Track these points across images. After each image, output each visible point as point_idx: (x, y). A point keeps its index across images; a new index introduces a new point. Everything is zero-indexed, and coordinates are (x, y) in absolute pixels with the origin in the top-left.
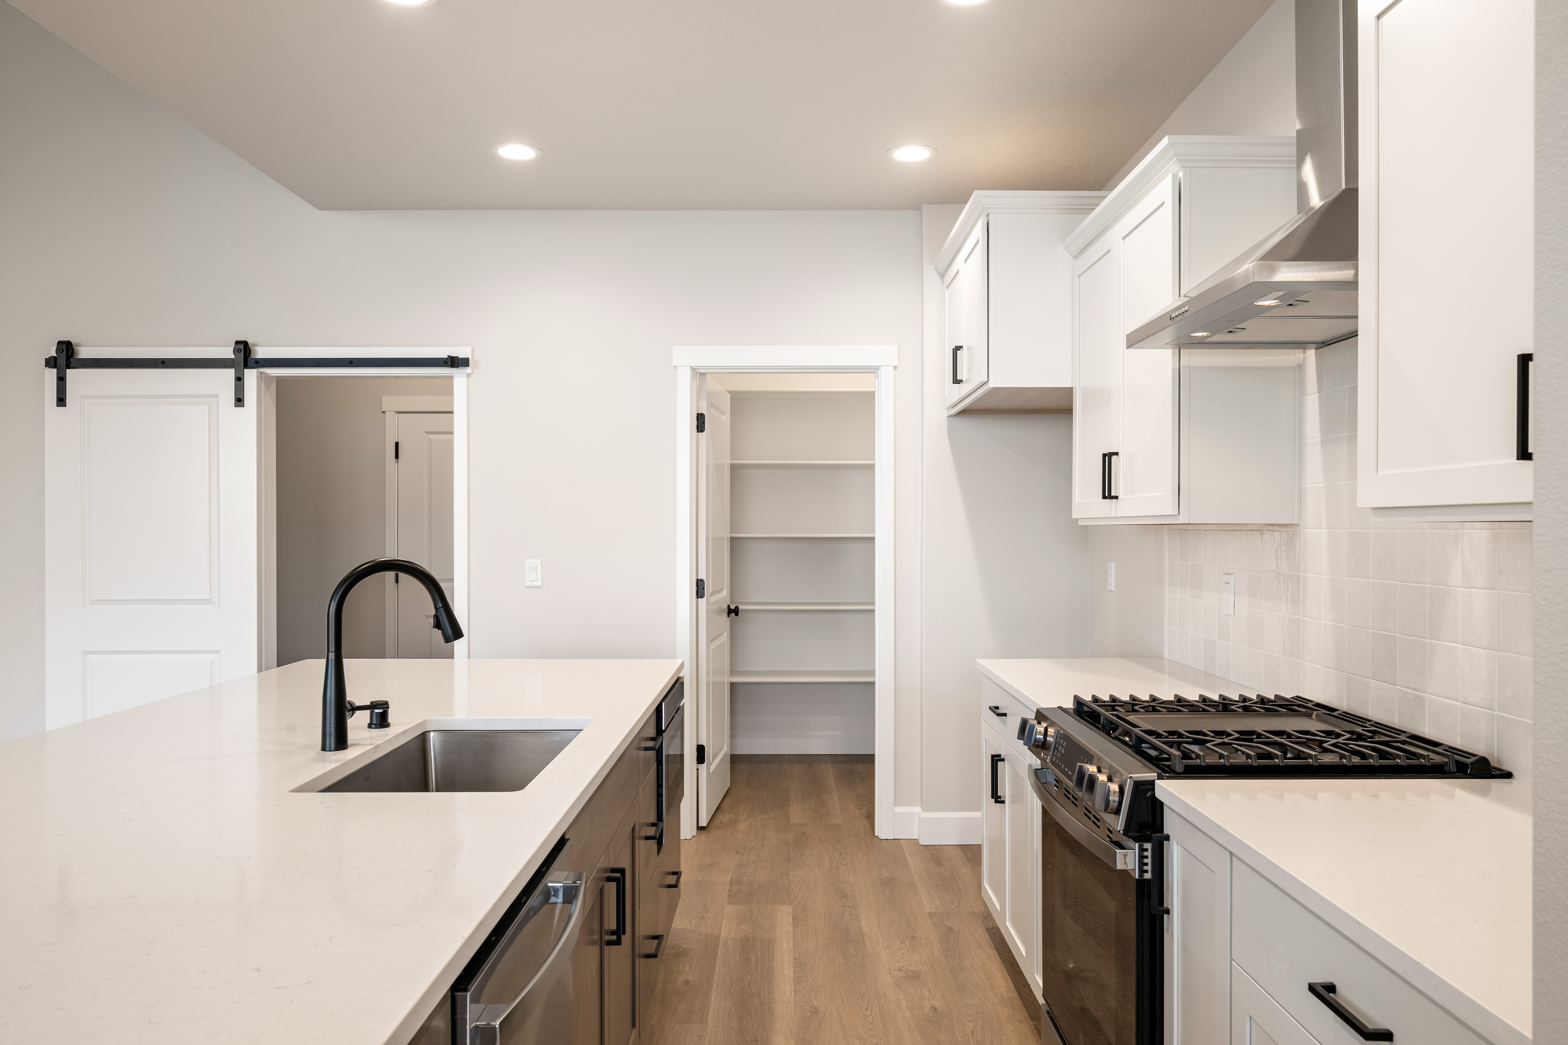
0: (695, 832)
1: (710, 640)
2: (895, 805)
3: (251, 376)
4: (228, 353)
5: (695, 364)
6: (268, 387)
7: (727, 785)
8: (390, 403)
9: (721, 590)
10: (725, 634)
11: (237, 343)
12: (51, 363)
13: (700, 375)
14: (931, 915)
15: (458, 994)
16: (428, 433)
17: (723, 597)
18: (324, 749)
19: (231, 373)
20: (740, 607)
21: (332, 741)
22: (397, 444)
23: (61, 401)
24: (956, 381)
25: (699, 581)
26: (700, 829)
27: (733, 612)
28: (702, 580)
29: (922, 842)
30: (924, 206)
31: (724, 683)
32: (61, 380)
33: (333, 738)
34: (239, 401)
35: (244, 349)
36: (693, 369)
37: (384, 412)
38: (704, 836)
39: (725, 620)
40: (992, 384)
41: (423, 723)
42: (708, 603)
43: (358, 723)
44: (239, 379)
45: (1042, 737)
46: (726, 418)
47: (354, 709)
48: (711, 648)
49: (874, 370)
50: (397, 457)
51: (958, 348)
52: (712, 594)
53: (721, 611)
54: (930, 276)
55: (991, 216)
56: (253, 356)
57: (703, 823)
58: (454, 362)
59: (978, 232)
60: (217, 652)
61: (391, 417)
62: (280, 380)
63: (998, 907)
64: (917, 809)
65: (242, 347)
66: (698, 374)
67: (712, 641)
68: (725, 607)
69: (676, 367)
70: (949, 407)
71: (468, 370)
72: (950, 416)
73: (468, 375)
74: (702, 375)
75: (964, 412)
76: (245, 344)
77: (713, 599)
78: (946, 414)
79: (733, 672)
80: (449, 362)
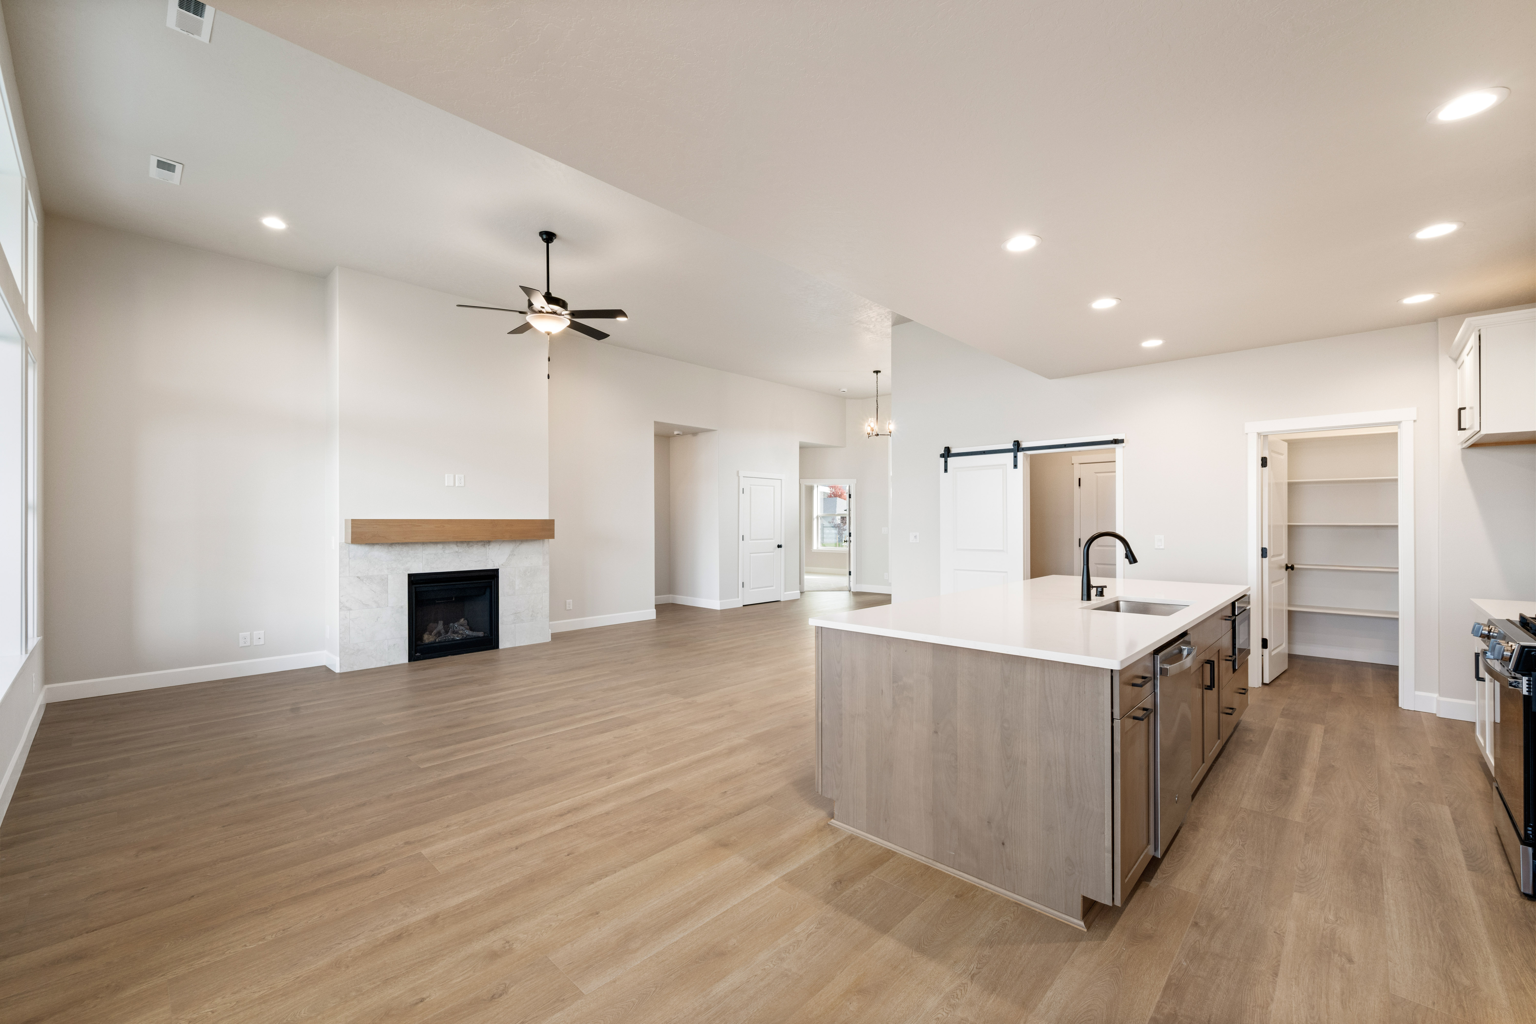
0: (1260, 685)
1: (1272, 582)
2: (1415, 690)
3: (1020, 455)
4: (1011, 446)
5: (1260, 431)
6: (1027, 459)
7: (1286, 667)
8: (1076, 459)
9: (1281, 555)
10: (1284, 580)
11: (1014, 441)
12: (942, 456)
13: (1263, 437)
14: (1433, 748)
15: (1155, 656)
16: (1096, 473)
17: (1283, 559)
18: (1082, 599)
19: (1012, 454)
20: (1295, 566)
21: (1085, 597)
22: (1080, 479)
23: (946, 471)
24: (1460, 429)
25: (1264, 549)
26: (1263, 684)
27: (1290, 568)
28: (1265, 548)
29: (1437, 716)
30: (1439, 319)
31: (1283, 610)
32: (946, 462)
33: (1086, 596)
34: (1015, 466)
35: (1017, 444)
36: (1259, 434)
37: (1072, 464)
38: (1266, 688)
39: (1284, 573)
40: (1484, 432)
41: (1117, 597)
42: (1270, 562)
43: (1093, 592)
44: (1015, 457)
45: (1487, 632)
46: (1284, 458)
47: (1093, 587)
48: (1273, 586)
49: (1398, 423)
50: (1080, 485)
51: (1460, 409)
52: (1273, 556)
53: (1281, 567)
54: (1445, 363)
55: (1481, 331)
56: (1020, 447)
57: (1267, 681)
58: (1116, 442)
59: (1473, 341)
60: (1006, 572)
61: (1076, 466)
62: (1031, 456)
63: (1483, 745)
64: (1436, 695)
65: (1016, 443)
66: (1262, 436)
67: (1273, 582)
68: (1284, 565)
69: (1247, 434)
70: (1462, 442)
71: (1123, 444)
72: (1464, 448)
73: (1124, 447)
74: (1266, 436)
75: (1474, 446)
76: (1018, 441)
77: (1273, 559)
78: (1460, 447)
79: (1289, 604)
80: (1114, 442)
